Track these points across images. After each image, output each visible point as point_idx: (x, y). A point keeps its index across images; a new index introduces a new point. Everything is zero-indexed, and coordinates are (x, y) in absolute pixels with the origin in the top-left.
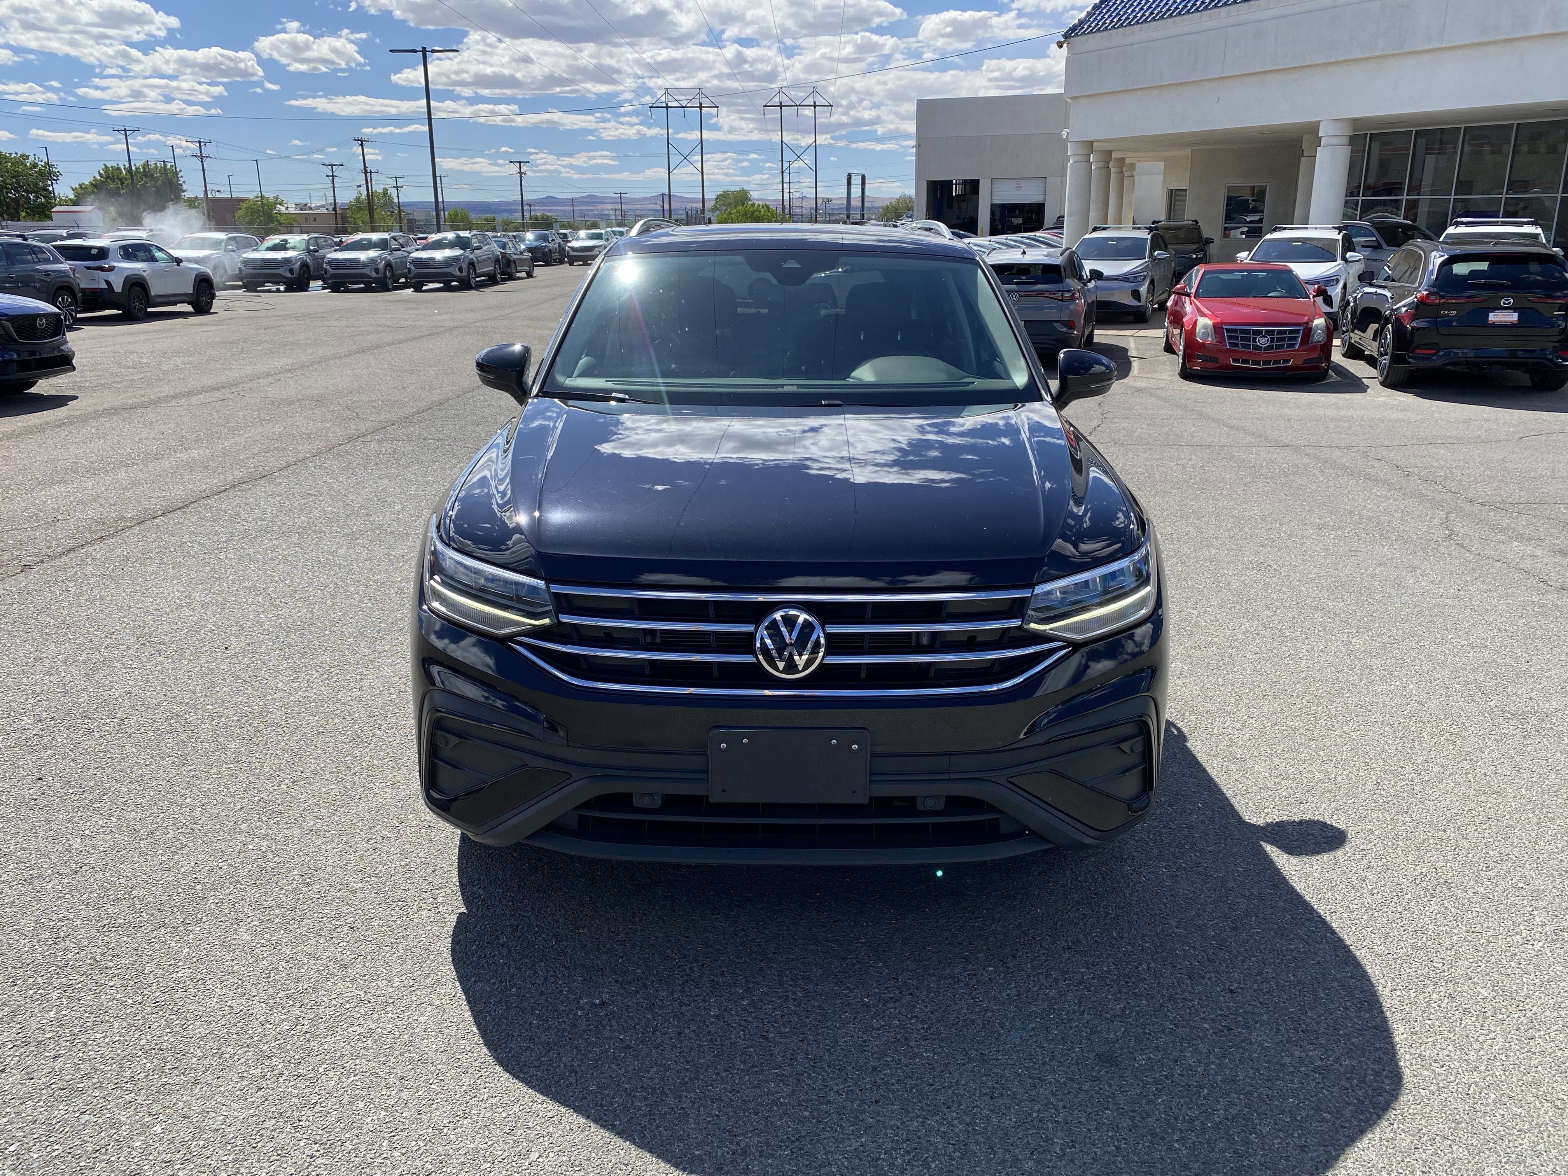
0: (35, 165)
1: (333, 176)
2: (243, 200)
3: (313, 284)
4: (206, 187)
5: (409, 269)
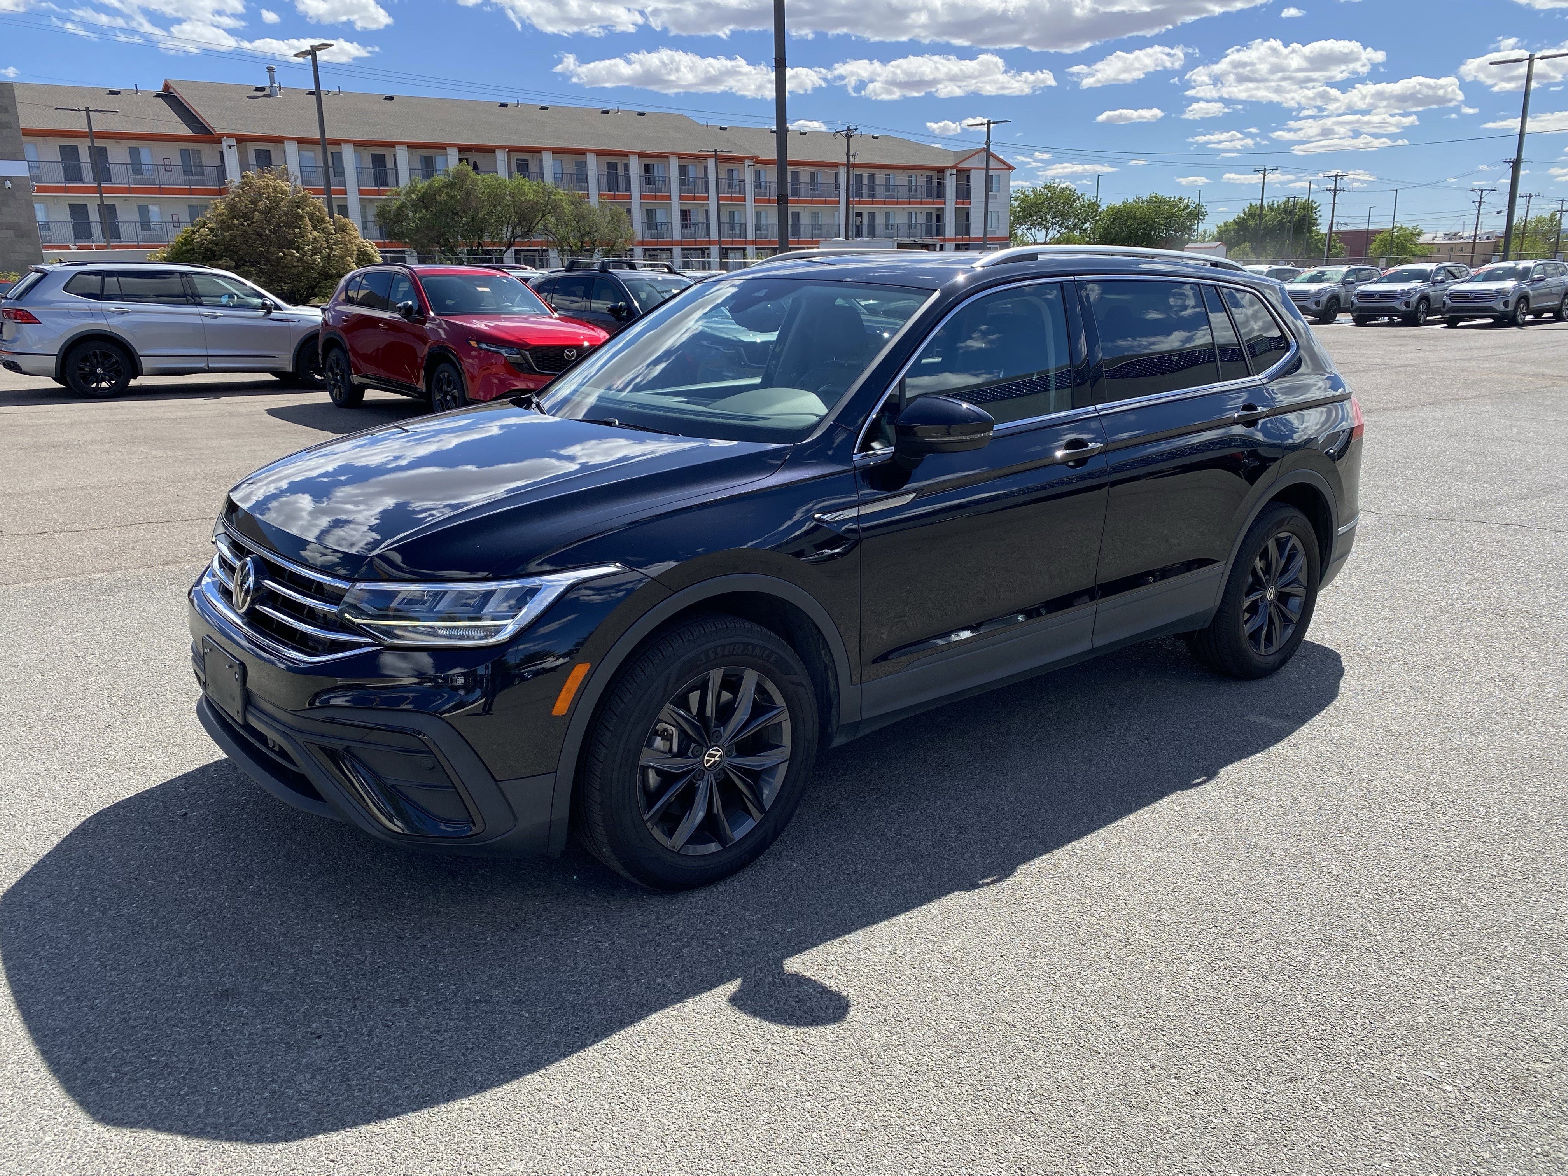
0: (1187, 207)
1: (1480, 203)
2: (1379, 232)
3: (1340, 316)
4: (1332, 220)
5: (1444, 303)
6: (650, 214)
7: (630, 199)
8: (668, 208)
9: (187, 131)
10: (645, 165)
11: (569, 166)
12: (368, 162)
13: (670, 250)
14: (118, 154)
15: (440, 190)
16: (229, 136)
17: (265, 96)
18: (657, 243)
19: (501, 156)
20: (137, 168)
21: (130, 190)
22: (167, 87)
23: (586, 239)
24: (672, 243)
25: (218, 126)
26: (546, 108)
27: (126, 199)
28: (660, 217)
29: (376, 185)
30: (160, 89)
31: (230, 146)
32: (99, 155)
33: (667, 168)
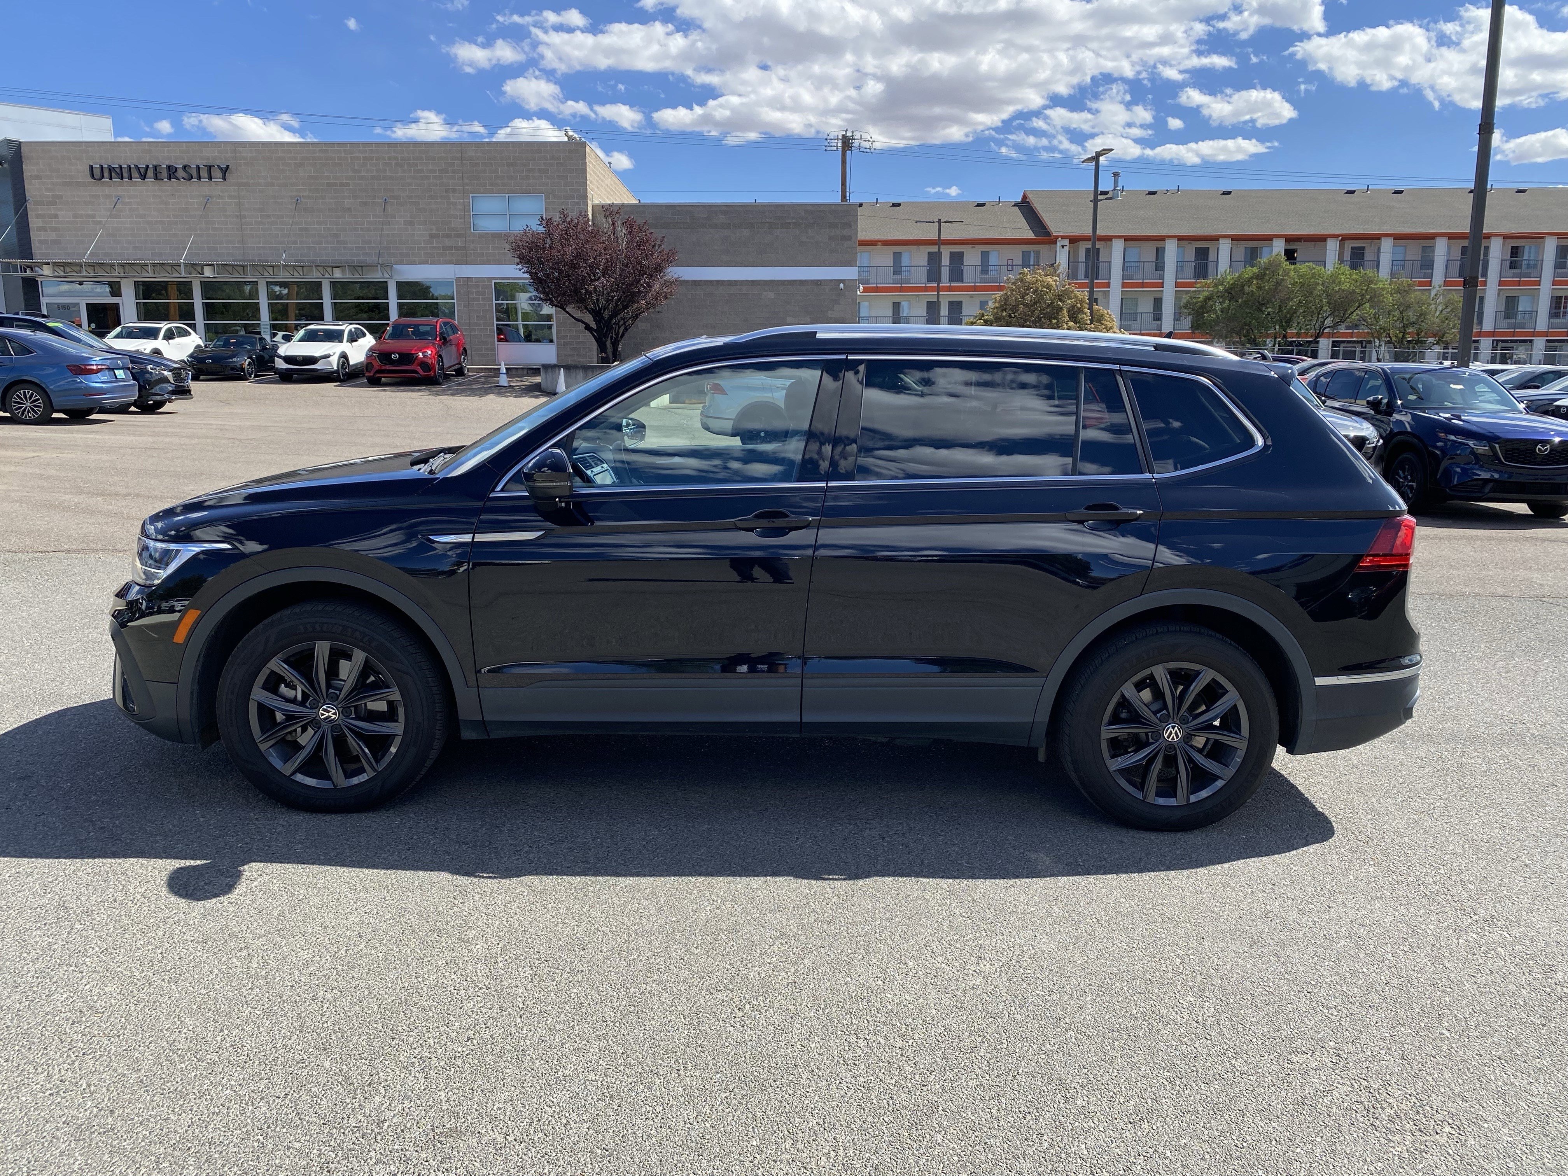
6: (1511, 303)
7: (1485, 285)
8: (1535, 297)
9: (1030, 235)
10: (1513, 247)
11: (1414, 251)
12: (1191, 255)
13: (1531, 341)
14: (972, 258)
15: (1249, 281)
16: (1063, 237)
17: (1107, 199)
18: (1514, 334)
19: (1332, 246)
20: (985, 267)
21: (975, 288)
22: (1025, 197)
23: (1410, 330)
24: (1535, 334)
25: (1055, 229)
26: (1400, 192)
27: (972, 296)
28: (1523, 305)
29: (1195, 277)
30: (1019, 199)
31: (1063, 246)
32: (957, 259)
33: (1540, 250)
